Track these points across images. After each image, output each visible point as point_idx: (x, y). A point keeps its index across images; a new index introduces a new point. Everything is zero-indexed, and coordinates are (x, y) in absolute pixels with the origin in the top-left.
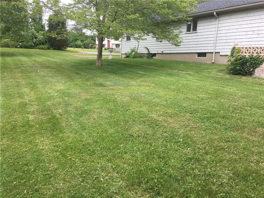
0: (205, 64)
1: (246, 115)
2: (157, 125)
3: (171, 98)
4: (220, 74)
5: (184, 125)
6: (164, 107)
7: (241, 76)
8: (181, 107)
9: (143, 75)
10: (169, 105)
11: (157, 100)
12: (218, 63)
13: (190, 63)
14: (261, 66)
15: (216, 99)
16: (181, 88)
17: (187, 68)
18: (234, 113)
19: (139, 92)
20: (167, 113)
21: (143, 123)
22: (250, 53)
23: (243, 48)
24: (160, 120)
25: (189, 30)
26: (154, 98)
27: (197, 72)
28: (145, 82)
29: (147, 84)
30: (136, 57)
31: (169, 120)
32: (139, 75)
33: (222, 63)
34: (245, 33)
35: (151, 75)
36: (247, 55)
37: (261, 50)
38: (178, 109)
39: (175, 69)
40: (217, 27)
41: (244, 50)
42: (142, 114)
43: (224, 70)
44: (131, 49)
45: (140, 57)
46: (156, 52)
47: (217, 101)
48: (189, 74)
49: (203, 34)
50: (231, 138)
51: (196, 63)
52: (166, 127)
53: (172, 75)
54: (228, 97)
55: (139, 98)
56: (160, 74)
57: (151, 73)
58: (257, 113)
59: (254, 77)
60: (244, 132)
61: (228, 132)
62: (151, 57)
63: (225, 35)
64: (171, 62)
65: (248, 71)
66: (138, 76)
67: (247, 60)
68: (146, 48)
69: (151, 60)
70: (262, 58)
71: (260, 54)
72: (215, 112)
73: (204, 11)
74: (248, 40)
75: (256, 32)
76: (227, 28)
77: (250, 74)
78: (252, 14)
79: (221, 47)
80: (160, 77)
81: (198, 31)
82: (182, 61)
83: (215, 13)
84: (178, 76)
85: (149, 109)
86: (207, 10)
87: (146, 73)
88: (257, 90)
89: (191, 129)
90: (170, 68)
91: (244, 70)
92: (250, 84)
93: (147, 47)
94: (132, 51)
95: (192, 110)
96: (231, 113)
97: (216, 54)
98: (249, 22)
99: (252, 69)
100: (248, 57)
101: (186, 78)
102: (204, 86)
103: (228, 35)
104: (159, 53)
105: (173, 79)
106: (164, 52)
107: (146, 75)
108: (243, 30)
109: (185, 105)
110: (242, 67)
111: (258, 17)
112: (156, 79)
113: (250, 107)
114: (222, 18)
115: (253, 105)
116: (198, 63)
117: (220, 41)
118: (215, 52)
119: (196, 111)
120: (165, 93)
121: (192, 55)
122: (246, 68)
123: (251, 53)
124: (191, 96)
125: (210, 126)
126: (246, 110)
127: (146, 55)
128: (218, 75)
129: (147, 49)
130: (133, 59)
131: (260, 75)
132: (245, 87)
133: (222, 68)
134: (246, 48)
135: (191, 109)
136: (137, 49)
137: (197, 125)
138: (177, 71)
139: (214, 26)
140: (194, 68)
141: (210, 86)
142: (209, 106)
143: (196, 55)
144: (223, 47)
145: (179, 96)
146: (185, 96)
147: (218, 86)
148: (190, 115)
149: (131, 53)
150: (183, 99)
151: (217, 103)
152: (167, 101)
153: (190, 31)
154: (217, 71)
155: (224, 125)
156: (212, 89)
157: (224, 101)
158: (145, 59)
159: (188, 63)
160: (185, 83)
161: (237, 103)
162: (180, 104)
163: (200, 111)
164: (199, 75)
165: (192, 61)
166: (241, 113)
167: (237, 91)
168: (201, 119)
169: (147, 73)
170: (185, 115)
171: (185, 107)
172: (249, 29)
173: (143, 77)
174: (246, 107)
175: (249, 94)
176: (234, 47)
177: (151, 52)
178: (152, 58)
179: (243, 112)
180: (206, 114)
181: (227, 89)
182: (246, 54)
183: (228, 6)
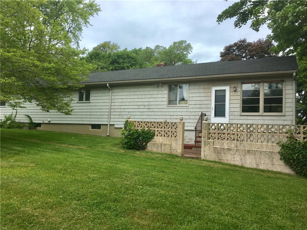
0: (100, 137)
1: (137, 195)
2: (31, 223)
3: (54, 182)
4: (114, 149)
5: (68, 218)
6: (44, 196)
7: (135, 151)
8: (67, 193)
9: (19, 151)
10: (51, 192)
11: (35, 186)
12: (113, 136)
13: (83, 135)
14: (152, 140)
15: (109, 179)
16: (69, 168)
17: (79, 142)
18: (125, 195)
19: (10, 176)
20: (46, 203)
21: (10, 222)
22: (141, 127)
23: (135, 122)
24: (37, 214)
25: (81, 99)
26: (31, 184)
27: (91, 147)
28: (22, 161)
29: (23, 164)
30: (12, 127)
31: (49, 212)
32: (14, 152)
33: (117, 136)
34: (137, 107)
35: (31, 151)
36: (140, 129)
37: (151, 124)
38: (61, 197)
39: (65, 143)
40: (110, 99)
41: (137, 124)
42: (10, 208)
43: (118, 144)
44: (6, 117)
45: (19, 127)
46: (41, 122)
47: (109, 181)
48: (80, 149)
49: (96, 104)
50: (121, 226)
51: (90, 136)
52: (42, 224)
53: (60, 151)
54: (121, 175)
55: (9, 185)
56: (45, 150)
57: (32, 149)
58: (148, 191)
59: (147, 151)
60: (135, 216)
61: (119, 218)
62: (35, 127)
63: (119, 107)
64: (61, 134)
65: (141, 145)
66: (11, 153)
67: (140, 134)
68: (27, 117)
69: (34, 132)
70: (152, 132)
71: (150, 129)
72: (106, 195)
73: (97, 81)
74: (140, 113)
75: (147, 107)
76: (120, 100)
77: (142, 148)
78: (142, 90)
79: (116, 120)
80: (44, 154)
81: (91, 101)
82: (74, 133)
83: (108, 85)
84: (67, 151)
85: (22, 199)
86: (100, 81)
87: (24, 149)
88: (149, 166)
89: (76, 221)
90: (58, 141)
91: (138, 144)
92: (144, 159)
93: (29, 116)
94: (6, 119)
95: (80, 196)
96: (123, 194)
97: (111, 126)
98: (140, 97)
99: (144, 143)
100: (140, 131)
101: (76, 154)
102: (96, 164)
103: (122, 107)
104: (44, 122)
105: (60, 156)
106: (52, 122)
107: (24, 151)
108: (135, 104)
109: (72, 189)
110: (136, 141)
111: (147, 93)
112: (38, 157)
113: (142, 186)
114: (115, 91)
115: (145, 183)
116: (93, 136)
117: (114, 113)
118: (110, 125)
119: (84, 196)
120: (47, 175)
121: (85, 126)
122: (139, 143)
123: (143, 127)
124: (81, 177)
125: (98, 214)
126: (138, 189)
127: (27, 125)
128: (112, 150)
129: (29, 117)
130: (8, 130)
131: (152, 149)
132: (138, 162)
133: (117, 142)
134: (138, 122)
135: (79, 194)
136: (15, 117)
137: (84, 214)
138: (66, 145)
139: (108, 98)
140: (88, 141)
141: (103, 163)
142: (100, 187)
143: (90, 127)
144: (118, 120)
145: (65, 178)
146: (73, 178)
147: (112, 163)
148: (76, 202)
149: (5, 122)
150: (71, 182)
151: (109, 184)
152: (49, 186)
153: (83, 101)
154: (111, 145)
155: (114, 210)
156: (105, 166)
157: (117, 181)
158: (25, 130)
159: (80, 135)
160: (75, 160)
161: (130, 181)
162: (66, 188)
163: (89, 196)
164: (92, 149)
165: (85, 134)
166: (133, 194)
167: (131, 168)
168: (89, 206)
169: (26, 149)
170: (70, 204)
171: (71, 193)
172: (141, 104)
173: (19, 155)
174: (138, 185)
175: (141, 170)
176: (127, 120)
177: (34, 122)
178: (36, 129)
179: (135, 192)
180: (96, 199)
181: (120, 166)
182: (138, 128)
183: (120, 80)
